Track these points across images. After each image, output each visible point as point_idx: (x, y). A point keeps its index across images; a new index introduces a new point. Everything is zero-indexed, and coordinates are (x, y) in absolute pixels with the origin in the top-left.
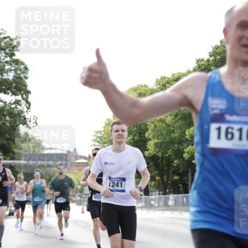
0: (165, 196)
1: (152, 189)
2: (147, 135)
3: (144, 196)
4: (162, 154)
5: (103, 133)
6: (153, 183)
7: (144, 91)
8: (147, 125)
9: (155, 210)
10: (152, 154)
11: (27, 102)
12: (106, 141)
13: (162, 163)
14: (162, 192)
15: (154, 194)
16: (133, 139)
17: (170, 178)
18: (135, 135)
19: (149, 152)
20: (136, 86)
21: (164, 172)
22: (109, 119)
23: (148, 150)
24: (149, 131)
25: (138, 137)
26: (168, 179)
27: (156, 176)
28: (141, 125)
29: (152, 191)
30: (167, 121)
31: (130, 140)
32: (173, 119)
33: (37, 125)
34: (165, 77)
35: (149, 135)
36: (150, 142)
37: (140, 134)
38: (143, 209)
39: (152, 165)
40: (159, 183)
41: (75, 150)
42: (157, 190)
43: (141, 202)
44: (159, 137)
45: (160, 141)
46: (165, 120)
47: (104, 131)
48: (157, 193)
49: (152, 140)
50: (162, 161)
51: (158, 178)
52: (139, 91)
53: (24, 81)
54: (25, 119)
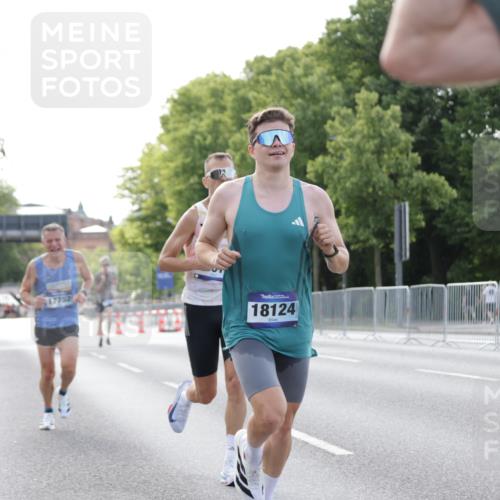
5: (139, 172)
12: (143, 189)
20: (203, 76)
34: (263, 58)
41: (81, 207)
47: (140, 168)
52: (212, 85)
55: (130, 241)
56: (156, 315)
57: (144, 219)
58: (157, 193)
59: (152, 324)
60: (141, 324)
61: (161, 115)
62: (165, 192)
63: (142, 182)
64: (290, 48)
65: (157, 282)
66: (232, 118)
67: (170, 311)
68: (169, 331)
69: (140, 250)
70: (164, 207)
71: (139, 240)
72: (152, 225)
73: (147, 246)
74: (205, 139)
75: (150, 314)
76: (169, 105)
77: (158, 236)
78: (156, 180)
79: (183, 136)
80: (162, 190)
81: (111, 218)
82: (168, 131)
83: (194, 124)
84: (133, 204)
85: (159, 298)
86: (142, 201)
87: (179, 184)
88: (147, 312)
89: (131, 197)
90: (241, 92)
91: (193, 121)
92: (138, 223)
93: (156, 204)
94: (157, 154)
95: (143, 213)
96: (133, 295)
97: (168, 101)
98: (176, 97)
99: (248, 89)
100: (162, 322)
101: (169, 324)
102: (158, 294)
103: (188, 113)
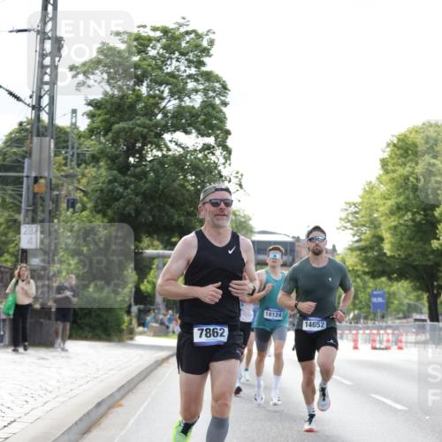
2: (437, 212)
3: (429, 323)
5: (360, 207)
11: (225, 148)
12: (363, 222)
16: (413, 220)
18: (417, 212)
19: (440, 242)
20: (420, 125)
22: (371, 182)
23: (438, 239)
31: (407, 221)
33: (242, 187)
37: (425, 210)
43: (425, 333)
47: (360, 204)
53: (221, 111)
54: (221, 176)
55: (351, 268)
56: (369, 334)
57: (362, 249)
58: (375, 228)
59: (366, 342)
60: (355, 341)
62: (382, 227)
63: (362, 217)
65: (371, 305)
67: (382, 332)
68: (383, 349)
69: (359, 276)
70: (381, 239)
71: (359, 267)
72: (370, 254)
73: (365, 273)
74: (418, 181)
75: (364, 333)
76: (388, 149)
77: (374, 265)
78: (375, 215)
80: (380, 224)
81: (334, 246)
82: (387, 172)
83: (411, 167)
84: (354, 235)
85: (374, 319)
86: (362, 233)
87: (394, 221)
88: (361, 332)
89: (352, 229)
91: (409, 164)
92: (358, 252)
93: (374, 236)
94: (377, 194)
95: (362, 244)
96: (352, 315)
97: (388, 145)
98: (395, 142)
100: (374, 341)
101: (381, 342)
102: (372, 316)
103: (405, 158)
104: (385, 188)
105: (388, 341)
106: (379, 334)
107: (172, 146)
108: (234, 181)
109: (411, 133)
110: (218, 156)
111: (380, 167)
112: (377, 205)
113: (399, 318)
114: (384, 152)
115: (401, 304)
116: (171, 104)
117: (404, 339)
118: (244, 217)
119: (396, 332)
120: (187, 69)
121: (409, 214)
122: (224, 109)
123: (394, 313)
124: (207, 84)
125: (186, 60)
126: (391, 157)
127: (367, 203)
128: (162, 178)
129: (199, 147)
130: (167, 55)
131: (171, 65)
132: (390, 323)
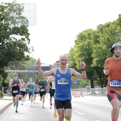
0: (102, 88)
1: (95, 85)
2: (92, 55)
3: (91, 89)
4: (101, 66)
5: (69, 55)
6: (96, 81)
7: (91, 32)
8: (92, 50)
9: (97, 96)
10: (95, 66)
11: (28, 39)
12: (70, 60)
13: (101, 71)
14: (101, 86)
15: (96, 87)
16: (85, 58)
17: (105, 78)
18: (86, 56)
19: (94, 65)
20: (86, 30)
21: (102, 76)
23: (93, 64)
24: (94, 53)
25: (88, 57)
26: (104, 79)
27: (97, 78)
28: (89, 51)
29: (95, 86)
30: (103, 48)
31: (83, 58)
32: (106, 47)
33: (33, 51)
34: (101, 25)
35: (93, 56)
36: (94, 59)
37: (89, 55)
38: (91, 95)
39: (95, 72)
40: (99, 81)
41: (54, 64)
42: (98, 85)
43: (90, 92)
44: (99, 57)
45: (99, 59)
46: (102, 48)
47: (69, 54)
48: (98, 87)
49: (95, 58)
50: (101, 69)
51: (98, 79)
52: (88, 32)
53: (26, 28)
54: (27, 48)
56: (73, 93)
58: (74, 61)
61: (75, 40)
62: (76, 61)
63: (70, 58)
64: (109, 22)
65: (73, 84)
66: (93, 41)
67: (77, 92)
68: (77, 97)
70: (76, 64)
74: (86, 47)
75: (72, 93)
76: (77, 37)
78: (74, 57)
79: (81, 46)
80: (75, 60)
82: (77, 44)
83: (83, 43)
85: (75, 88)
86: (70, 63)
87: (79, 59)
90: (95, 34)
91: (83, 42)
93: (74, 64)
94: (74, 51)
95: (70, 66)
97: (77, 36)
98: (79, 35)
99: (97, 33)
100: (75, 95)
101: (77, 95)
102: (74, 87)
103: (82, 40)
104: (76, 49)
105: (79, 95)
106: (76, 93)
107: (12, 39)
108: (31, 49)
109: (84, 32)
110: (26, 42)
111: (75, 43)
112: (74, 54)
113: (82, 88)
114: (76, 38)
115: (82, 83)
116: (12, 26)
117: (83, 94)
118: (35, 59)
119: (81, 92)
120: (16, 15)
121: (84, 56)
122: (27, 27)
123: (81, 86)
124: (22, 20)
125: (16, 13)
126: (78, 39)
127: (71, 54)
128: (10, 49)
129: (20, 39)
130: (10, 12)
131: (11, 15)
132: (79, 89)
